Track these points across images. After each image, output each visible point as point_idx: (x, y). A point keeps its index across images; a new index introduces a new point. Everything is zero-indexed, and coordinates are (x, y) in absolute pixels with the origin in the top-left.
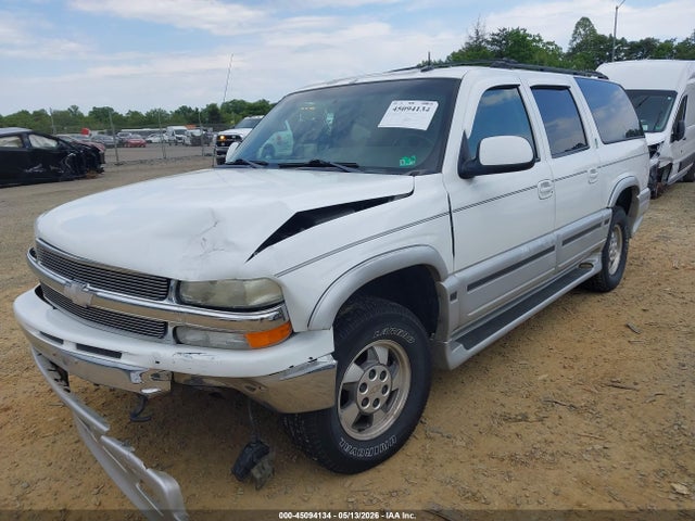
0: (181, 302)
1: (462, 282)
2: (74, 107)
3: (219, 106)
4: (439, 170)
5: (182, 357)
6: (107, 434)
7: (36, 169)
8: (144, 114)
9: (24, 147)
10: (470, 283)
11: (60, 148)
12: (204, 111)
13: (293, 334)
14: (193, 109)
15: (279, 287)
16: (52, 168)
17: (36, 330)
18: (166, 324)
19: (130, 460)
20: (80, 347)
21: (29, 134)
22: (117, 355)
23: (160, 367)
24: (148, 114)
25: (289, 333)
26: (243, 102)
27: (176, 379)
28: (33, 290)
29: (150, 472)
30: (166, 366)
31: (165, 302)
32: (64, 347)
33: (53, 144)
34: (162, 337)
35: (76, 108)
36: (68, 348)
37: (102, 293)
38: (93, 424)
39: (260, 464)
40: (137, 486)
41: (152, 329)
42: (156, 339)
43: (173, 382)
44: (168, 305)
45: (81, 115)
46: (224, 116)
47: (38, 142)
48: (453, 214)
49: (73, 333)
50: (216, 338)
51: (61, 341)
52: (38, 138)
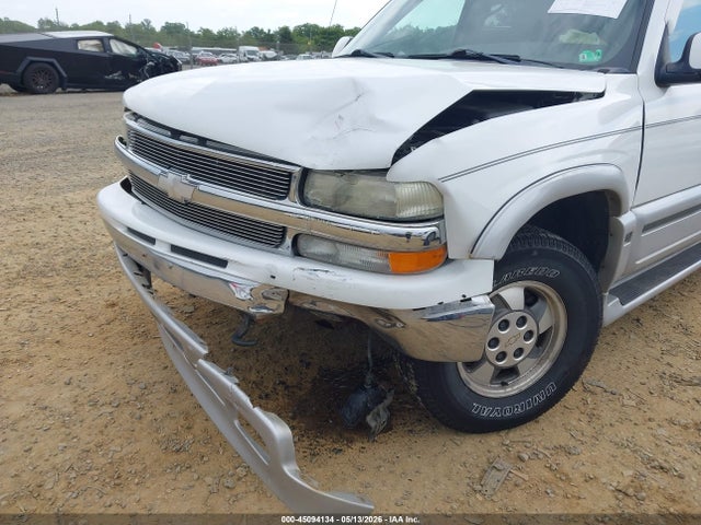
0: (304, 202)
1: (640, 220)
2: (146, 20)
3: (291, 29)
4: (633, 70)
5: (305, 273)
6: (206, 358)
7: (116, 76)
8: (215, 32)
9: (105, 51)
10: (647, 223)
11: (141, 56)
12: (276, 32)
13: (448, 261)
14: (266, 31)
15: (441, 195)
16: (131, 76)
17: (122, 225)
18: (284, 230)
19: (233, 394)
20: (175, 249)
21: (110, 38)
22: (222, 263)
23: (275, 283)
24: (220, 33)
25: (443, 260)
26: (316, 26)
27: (291, 299)
28: (119, 183)
29: (257, 411)
30: (284, 283)
31: (286, 201)
32: (156, 248)
33: (132, 51)
34: (277, 247)
35: (148, 22)
36: (160, 249)
37: (205, 187)
38: (186, 343)
39: (375, 410)
40: (236, 422)
41: (267, 235)
42: (270, 248)
43: (287, 304)
44: (290, 207)
45: (153, 30)
46: (296, 39)
47: (118, 48)
48: (646, 130)
49: (167, 232)
50: (348, 254)
51: (152, 240)
52: (118, 43)
